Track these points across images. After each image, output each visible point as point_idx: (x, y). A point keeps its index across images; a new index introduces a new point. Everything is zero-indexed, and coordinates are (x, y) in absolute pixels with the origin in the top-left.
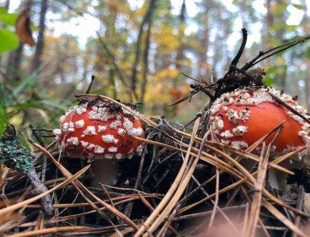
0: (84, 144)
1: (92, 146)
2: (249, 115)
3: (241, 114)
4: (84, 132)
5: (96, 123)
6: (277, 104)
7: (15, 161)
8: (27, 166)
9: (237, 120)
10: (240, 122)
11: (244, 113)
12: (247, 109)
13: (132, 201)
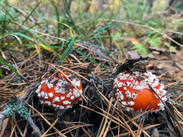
0: (54, 105)
1: (58, 106)
2: (136, 97)
3: (133, 96)
4: (54, 100)
5: (60, 95)
6: (151, 91)
7: (20, 113)
8: (26, 115)
9: (130, 98)
10: (131, 99)
11: (134, 96)
12: (136, 93)
13: (78, 128)
